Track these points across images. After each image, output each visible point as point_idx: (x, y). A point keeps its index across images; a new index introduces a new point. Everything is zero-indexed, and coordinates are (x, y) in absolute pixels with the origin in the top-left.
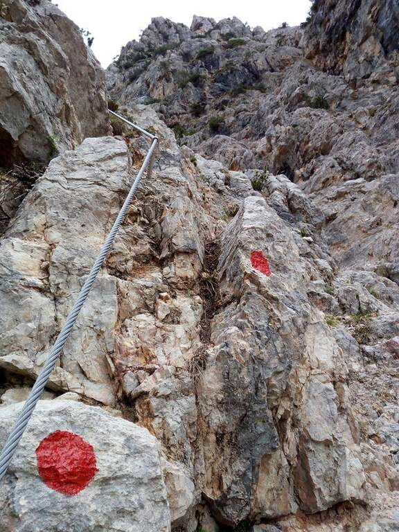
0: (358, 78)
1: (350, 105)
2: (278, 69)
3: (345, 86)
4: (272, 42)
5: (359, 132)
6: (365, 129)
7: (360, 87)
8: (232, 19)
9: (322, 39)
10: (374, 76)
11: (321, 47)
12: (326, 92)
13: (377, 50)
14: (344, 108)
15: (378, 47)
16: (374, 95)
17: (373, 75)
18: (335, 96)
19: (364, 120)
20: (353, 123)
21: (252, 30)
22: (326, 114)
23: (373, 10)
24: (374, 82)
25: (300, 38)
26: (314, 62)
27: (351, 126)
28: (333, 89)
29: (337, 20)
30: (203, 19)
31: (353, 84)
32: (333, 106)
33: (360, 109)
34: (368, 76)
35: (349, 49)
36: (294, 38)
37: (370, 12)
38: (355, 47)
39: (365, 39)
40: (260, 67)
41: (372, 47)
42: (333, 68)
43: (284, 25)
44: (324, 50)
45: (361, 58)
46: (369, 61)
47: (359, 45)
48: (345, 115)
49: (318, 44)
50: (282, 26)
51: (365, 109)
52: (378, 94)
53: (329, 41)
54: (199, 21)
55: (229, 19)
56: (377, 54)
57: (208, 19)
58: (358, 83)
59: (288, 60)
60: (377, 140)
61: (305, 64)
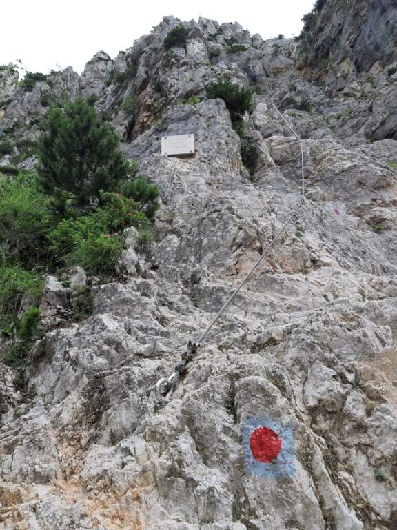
0: (334, 90)
1: (325, 110)
2: (272, 75)
3: (323, 96)
4: (269, 50)
5: (328, 129)
6: (332, 128)
7: (334, 97)
8: (234, 23)
9: (311, 55)
10: (346, 90)
11: (309, 61)
12: (309, 99)
13: (351, 69)
14: (321, 113)
15: (352, 67)
16: (344, 104)
17: (346, 88)
18: (315, 103)
19: (333, 121)
20: (325, 123)
21: (251, 37)
22: (307, 115)
23: (351, 37)
24: (345, 94)
25: (293, 50)
26: (303, 72)
27: (323, 125)
28: (315, 96)
29: (324, 41)
30: (208, 21)
31: (329, 94)
32: (313, 110)
33: (332, 113)
34: (341, 89)
35: (331, 66)
36: (288, 49)
37: (348, 39)
38: (334, 65)
39: (343, 59)
40: (258, 72)
41: (347, 67)
42: (317, 80)
43: (281, 37)
44: (310, 65)
45: (339, 75)
46: (345, 77)
47: (338, 64)
48: (320, 117)
49: (307, 58)
50: (278, 37)
51: (335, 114)
52: (347, 104)
53: (316, 57)
54: (205, 22)
55: (231, 24)
56: (351, 73)
57: (213, 21)
58: (334, 94)
59: (281, 69)
60: (339, 135)
61: (295, 74)
